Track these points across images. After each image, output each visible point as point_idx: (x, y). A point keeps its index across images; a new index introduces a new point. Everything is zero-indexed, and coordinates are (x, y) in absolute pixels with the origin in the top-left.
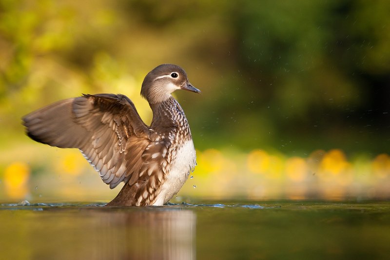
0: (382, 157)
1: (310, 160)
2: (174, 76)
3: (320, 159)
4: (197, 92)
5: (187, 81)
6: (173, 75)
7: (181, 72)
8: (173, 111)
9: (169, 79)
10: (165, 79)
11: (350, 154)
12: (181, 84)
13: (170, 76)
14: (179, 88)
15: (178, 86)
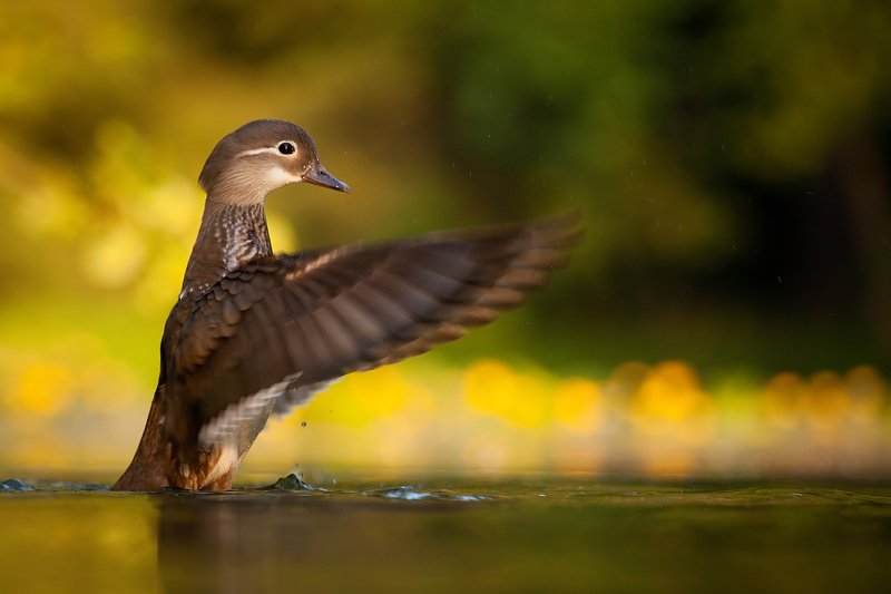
0: (785, 379)
1: (613, 386)
2: (286, 150)
3: (634, 384)
4: (340, 189)
5: (317, 163)
6: (282, 149)
7: (303, 139)
8: (237, 233)
9: (274, 156)
10: (264, 157)
11: (708, 371)
12: (303, 170)
13: (275, 151)
14: (297, 179)
15: (295, 174)
